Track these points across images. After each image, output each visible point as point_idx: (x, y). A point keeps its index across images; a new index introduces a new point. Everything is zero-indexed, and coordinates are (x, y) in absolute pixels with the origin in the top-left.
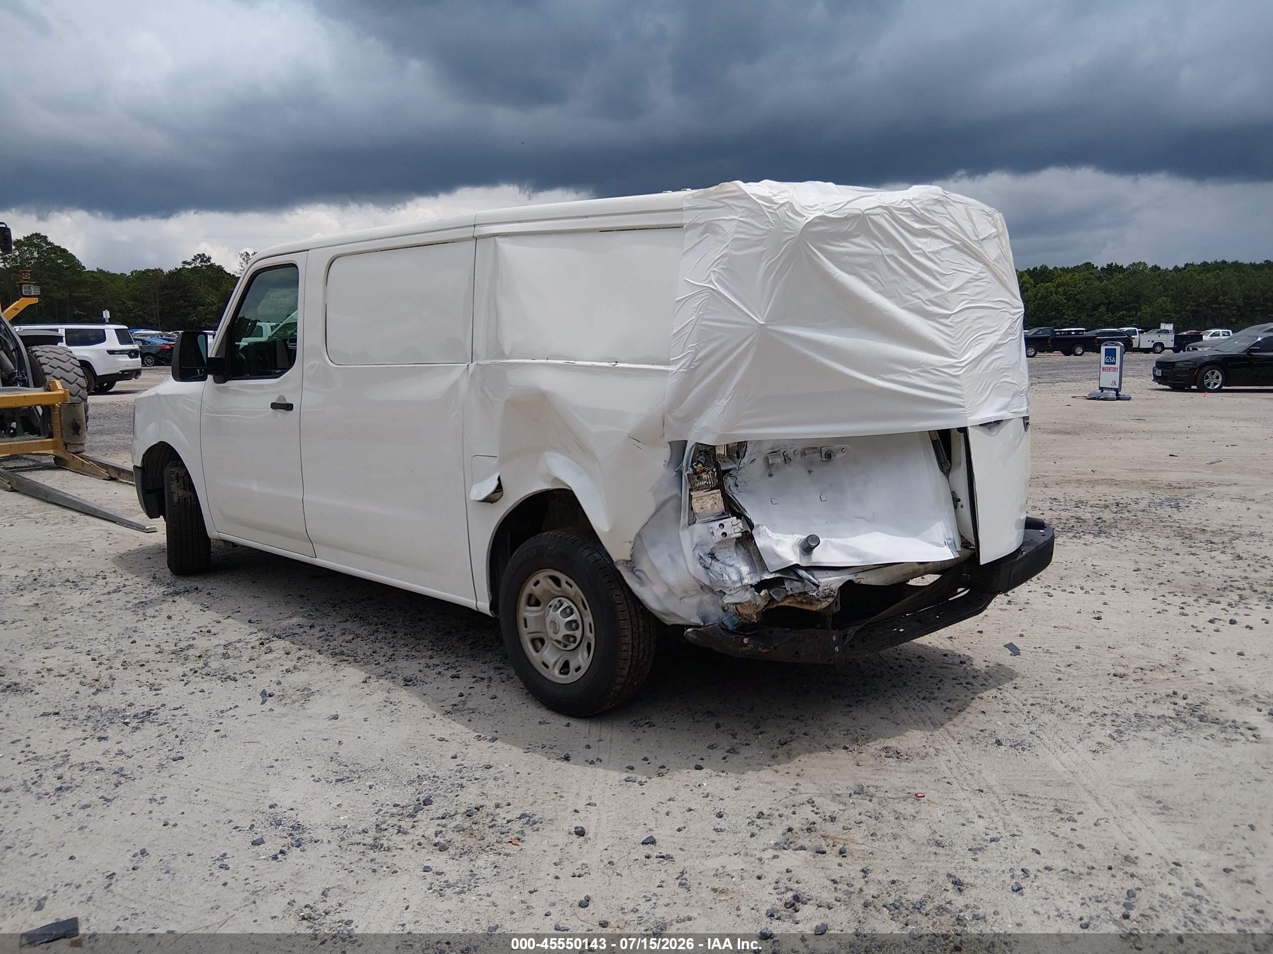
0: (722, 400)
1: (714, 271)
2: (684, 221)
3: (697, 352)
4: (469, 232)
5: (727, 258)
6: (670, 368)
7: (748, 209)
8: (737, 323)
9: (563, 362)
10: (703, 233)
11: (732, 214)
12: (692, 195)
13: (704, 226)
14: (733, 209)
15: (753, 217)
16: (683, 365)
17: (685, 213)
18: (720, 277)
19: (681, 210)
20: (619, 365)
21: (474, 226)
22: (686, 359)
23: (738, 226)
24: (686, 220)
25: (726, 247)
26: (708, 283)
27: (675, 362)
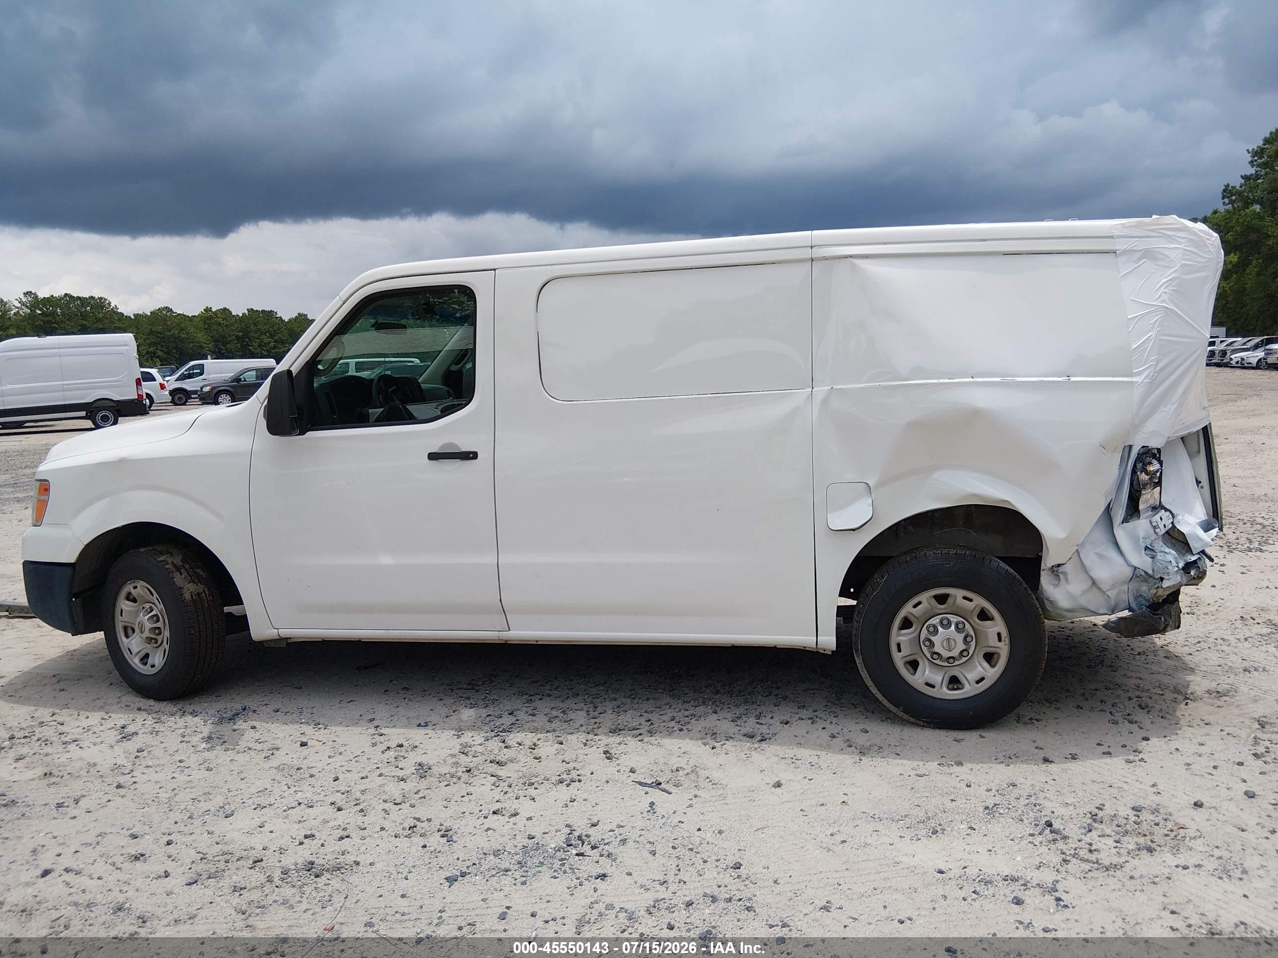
0: (1169, 406)
1: (1165, 292)
2: (1117, 248)
3: (1158, 363)
4: (807, 253)
5: (1178, 281)
6: (1135, 379)
7: (1191, 240)
8: (1188, 337)
9: (998, 379)
10: (1140, 259)
11: (1174, 244)
12: (1122, 224)
13: (1142, 252)
14: (1174, 239)
15: (1196, 247)
16: (1147, 376)
17: (1116, 240)
18: (1172, 298)
19: (1112, 237)
20: (1073, 379)
21: (811, 247)
22: (1149, 371)
23: (1184, 254)
24: (1120, 246)
25: (1176, 271)
26: (1161, 302)
27: (1138, 374)
